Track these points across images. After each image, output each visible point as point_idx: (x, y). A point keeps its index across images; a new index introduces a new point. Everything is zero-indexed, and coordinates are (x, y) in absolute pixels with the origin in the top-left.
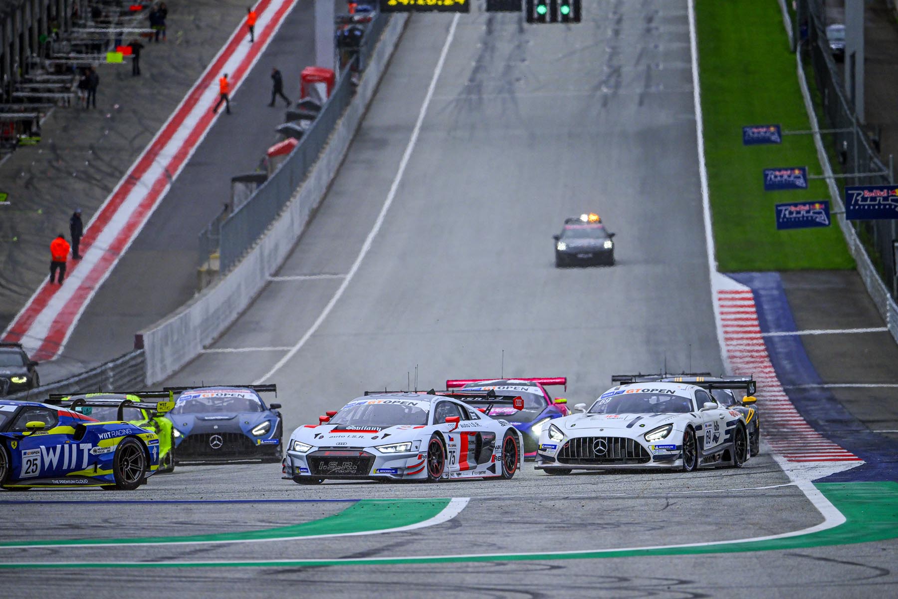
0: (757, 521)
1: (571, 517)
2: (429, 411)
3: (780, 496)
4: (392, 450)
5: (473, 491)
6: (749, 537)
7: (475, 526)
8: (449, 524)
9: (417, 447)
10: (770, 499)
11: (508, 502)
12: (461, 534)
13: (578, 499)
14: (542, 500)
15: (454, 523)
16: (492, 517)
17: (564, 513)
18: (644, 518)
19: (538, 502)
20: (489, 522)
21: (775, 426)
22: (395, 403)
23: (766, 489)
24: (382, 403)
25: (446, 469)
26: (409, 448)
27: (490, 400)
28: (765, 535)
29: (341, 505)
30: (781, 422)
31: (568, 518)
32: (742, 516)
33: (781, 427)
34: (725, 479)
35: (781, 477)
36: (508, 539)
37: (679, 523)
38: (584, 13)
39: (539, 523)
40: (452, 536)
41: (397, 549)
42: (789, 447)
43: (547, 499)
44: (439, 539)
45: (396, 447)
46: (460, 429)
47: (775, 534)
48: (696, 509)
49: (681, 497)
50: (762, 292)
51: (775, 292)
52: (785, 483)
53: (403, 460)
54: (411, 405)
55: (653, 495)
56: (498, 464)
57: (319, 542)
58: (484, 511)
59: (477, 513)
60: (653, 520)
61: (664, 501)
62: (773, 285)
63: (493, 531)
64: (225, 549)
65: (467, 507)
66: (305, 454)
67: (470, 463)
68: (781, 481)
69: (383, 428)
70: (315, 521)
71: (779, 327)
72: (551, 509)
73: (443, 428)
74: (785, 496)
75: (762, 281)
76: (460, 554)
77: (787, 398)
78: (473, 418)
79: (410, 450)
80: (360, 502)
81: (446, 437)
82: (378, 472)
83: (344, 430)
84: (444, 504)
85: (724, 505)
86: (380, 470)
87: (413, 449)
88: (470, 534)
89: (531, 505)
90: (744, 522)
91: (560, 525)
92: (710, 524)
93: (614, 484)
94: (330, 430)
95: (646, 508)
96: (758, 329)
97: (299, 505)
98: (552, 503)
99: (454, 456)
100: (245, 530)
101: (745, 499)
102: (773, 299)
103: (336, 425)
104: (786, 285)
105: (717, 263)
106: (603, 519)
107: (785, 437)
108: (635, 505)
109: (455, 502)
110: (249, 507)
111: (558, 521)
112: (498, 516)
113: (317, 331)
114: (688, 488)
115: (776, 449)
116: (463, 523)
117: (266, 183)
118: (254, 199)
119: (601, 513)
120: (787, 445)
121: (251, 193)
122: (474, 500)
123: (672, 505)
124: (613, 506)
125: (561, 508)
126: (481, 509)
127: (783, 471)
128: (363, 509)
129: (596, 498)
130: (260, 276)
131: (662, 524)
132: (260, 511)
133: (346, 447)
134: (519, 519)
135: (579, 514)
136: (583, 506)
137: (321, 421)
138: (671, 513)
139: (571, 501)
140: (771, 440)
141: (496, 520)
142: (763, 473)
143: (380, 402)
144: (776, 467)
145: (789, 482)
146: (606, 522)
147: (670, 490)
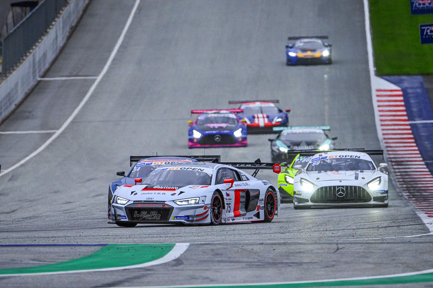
0: (404, 261)
1: (265, 258)
2: (212, 175)
3: (422, 243)
4: (186, 203)
5: (192, 238)
6: (399, 273)
7: (193, 264)
8: (174, 263)
9: (203, 201)
10: (414, 245)
11: (218, 247)
12: (183, 270)
13: (271, 244)
14: (243, 245)
15: (178, 262)
16: (206, 257)
17: (260, 254)
18: (320, 258)
19: (240, 247)
20: (205, 261)
21: (418, 191)
22: (188, 170)
23: (412, 237)
24: (179, 169)
25: (223, 216)
26: (197, 202)
27: (257, 166)
28: (411, 271)
29: (92, 248)
30: (423, 188)
31: (263, 259)
32: (393, 258)
33: (423, 191)
34: (380, 230)
35: (423, 228)
36: (218, 274)
37: (346, 263)
39: (241, 262)
40: (176, 272)
41: (135, 281)
42: (429, 206)
43: (247, 244)
44: (166, 274)
45: (188, 201)
46: (234, 188)
47: (418, 270)
48: (359, 252)
49: (348, 243)
50: (410, 91)
51: (419, 91)
52: (425, 233)
53: (193, 210)
54: (200, 171)
55: (327, 242)
56: (262, 212)
57: (76, 275)
58: (200, 253)
59: (195, 255)
60: (327, 260)
61: (335, 246)
62: (417, 85)
63: (206, 268)
64: (6, 281)
65: (187, 250)
66: (124, 206)
67: (242, 212)
68: (423, 231)
69: (179, 187)
70: (73, 260)
71: (422, 117)
72: (250, 252)
73: (222, 187)
74: (426, 242)
75: (408, 82)
76: (182, 285)
77: (427, 170)
78: (244, 179)
79: (198, 203)
80: (107, 246)
81: (224, 193)
82: (176, 218)
83: (152, 189)
84: (170, 247)
85: (380, 249)
86: (177, 217)
87: (201, 202)
88: (190, 270)
89: (235, 249)
90: (395, 262)
91: (257, 264)
92: (369, 263)
93: (298, 234)
94: (141, 189)
95: (322, 251)
96: (406, 118)
97: (62, 249)
98: (251, 247)
99: (230, 207)
100: (22, 266)
101: (396, 245)
102: (417, 96)
103: (147, 185)
104: (426, 86)
105: (375, 69)
106: (290, 259)
107: (426, 199)
108: (314, 249)
109: (179, 246)
110: (24, 249)
111: (256, 260)
112: (211, 256)
113: (75, 118)
114: (353, 236)
115: (419, 207)
116: (184, 262)
117: (37, 8)
118: (28, 19)
119: (288, 255)
120: (428, 205)
121: (26, 15)
122: (193, 245)
123: (341, 249)
124: (296, 250)
125: (258, 251)
126: (198, 251)
127: (424, 224)
128: (109, 251)
129: (284, 244)
130: (32, 78)
131: (333, 263)
132: (32, 253)
133: (153, 201)
134: (226, 259)
135: (271, 256)
136: (274, 250)
137: (136, 181)
138: (340, 255)
139: (266, 245)
140: (416, 201)
141: (209, 260)
142: (410, 225)
143: (178, 168)
144: (419, 221)
145: (429, 232)
146: (291, 261)
147: (339, 238)
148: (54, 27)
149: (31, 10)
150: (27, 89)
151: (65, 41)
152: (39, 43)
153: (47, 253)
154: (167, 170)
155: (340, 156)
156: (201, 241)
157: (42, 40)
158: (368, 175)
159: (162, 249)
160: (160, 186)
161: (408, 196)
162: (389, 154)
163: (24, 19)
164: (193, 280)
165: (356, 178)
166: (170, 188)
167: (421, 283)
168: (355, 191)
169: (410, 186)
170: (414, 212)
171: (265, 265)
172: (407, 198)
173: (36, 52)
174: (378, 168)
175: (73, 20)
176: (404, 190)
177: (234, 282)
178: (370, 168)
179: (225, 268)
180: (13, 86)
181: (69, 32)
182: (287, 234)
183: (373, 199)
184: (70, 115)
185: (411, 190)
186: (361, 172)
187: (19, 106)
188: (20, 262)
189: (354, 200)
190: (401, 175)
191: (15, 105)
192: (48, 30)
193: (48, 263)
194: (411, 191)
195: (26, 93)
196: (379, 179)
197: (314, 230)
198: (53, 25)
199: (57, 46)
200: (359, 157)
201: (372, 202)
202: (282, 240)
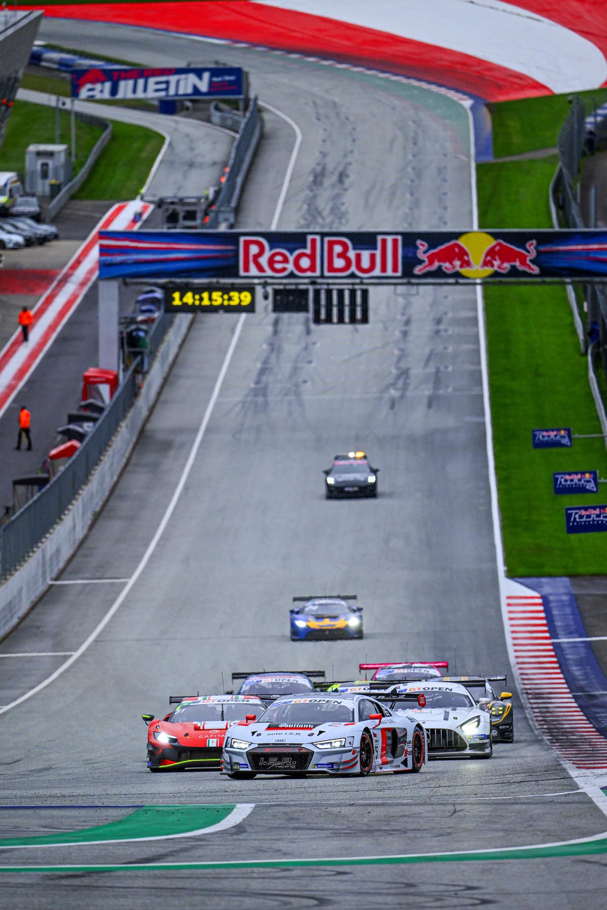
0: (545, 827)
1: (358, 823)
2: (354, 709)
3: (569, 803)
4: (328, 746)
5: (258, 797)
6: (538, 844)
7: (260, 832)
8: (234, 830)
9: (350, 743)
10: (558, 806)
11: (293, 809)
12: (246, 840)
13: (364, 805)
14: (328, 806)
15: (239, 829)
16: (278, 823)
17: (351, 819)
18: (432, 824)
19: (323, 809)
20: (275, 828)
21: (564, 733)
22: (320, 702)
23: (555, 796)
24: (308, 702)
25: (372, 764)
26: (343, 744)
28: (553, 841)
29: (124, 811)
30: (570, 730)
31: (355, 824)
32: (530, 823)
33: (570, 734)
34: (513, 786)
35: (569, 783)
36: (294, 845)
37: (467, 830)
38: (371, 315)
39: (325, 830)
40: (237, 842)
41: (182, 855)
42: (578, 754)
43: (332, 806)
44: (224, 845)
45: (331, 743)
46: (381, 726)
47: (563, 840)
48: (484, 816)
49: (468, 804)
50: (552, 598)
51: (565, 598)
52: (573, 790)
53: (339, 756)
54: (336, 703)
55: (440, 802)
56: (410, 758)
57: (102, 847)
58: (270, 818)
59: (263, 819)
60: (440, 826)
61: (451, 808)
62: (563, 591)
63: (278, 837)
64: (7, 855)
65: (252, 813)
66: (245, 751)
67: (389, 758)
68: (569, 788)
69: (316, 725)
70: (98, 827)
71: (570, 634)
72: (337, 816)
73: (368, 724)
74: (573, 802)
75: (550, 586)
76: (245, 860)
77: (575, 705)
78: (387, 715)
79: (344, 746)
80: (143, 808)
81: (372, 733)
82: (316, 767)
83: (279, 728)
84: (229, 810)
85: (512, 812)
86: (318, 765)
87: (348, 744)
88: (255, 840)
89: (317, 812)
90: (531, 828)
91: (346, 831)
92: (497, 830)
93: (401, 791)
94: (264, 728)
95: (434, 814)
96: (547, 635)
98: (338, 809)
99: (377, 751)
100: (28, 835)
101: (534, 807)
102: (563, 605)
103: (268, 723)
104: (576, 591)
105: (506, 568)
106: (390, 825)
107: (574, 744)
108: (422, 811)
109: (240, 808)
110: (31, 813)
111: (344, 827)
112: (283, 821)
113: (99, 636)
114: (476, 794)
115: (565, 756)
116: (248, 829)
117: (48, 486)
118: (35, 502)
119: (388, 819)
120: (576, 752)
121: (32, 496)
122: (260, 806)
123: (459, 811)
124: (399, 813)
125: (347, 814)
126: (266, 815)
127: (572, 778)
128: (147, 815)
129: (383, 804)
130: (41, 580)
131: (449, 831)
132: (42, 817)
133: (286, 744)
134: (305, 825)
135: (365, 821)
136: (369, 813)
137: (248, 719)
138: (458, 819)
139: (358, 807)
140: (560, 747)
141: (282, 826)
142: (552, 779)
143: (306, 701)
144: (565, 774)
145: (578, 789)
146: (392, 828)
147: (457, 796)
148: (71, 513)
149: (40, 490)
150: (34, 597)
151: (85, 531)
152: (51, 533)
153: (62, 817)
154: (291, 703)
155: (424, 689)
156: (271, 800)
157: (54, 529)
158: (462, 713)
159: (218, 811)
160: (289, 725)
161: (550, 741)
162: (524, 684)
163: (30, 502)
164: (260, 854)
165: (446, 719)
166: (302, 727)
167: (567, 857)
168: (444, 737)
169: (552, 727)
170: (558, 761)
171: (357, 833)
172: (549, 744)
173: (46, 546)
174: (477, 705)
175: (97, 504)
176: (544, 732)
177: (315, 856)
178: (467, 704)
179: (302, 836)
180: (15, 593)
181: (92, 520)
182: (387, 792)
183: (469, 746)
184: (92, 632)
185: (554, 732)
186: (452, 710)
187: (23, 619)
188: (26, 830)
189: (443, 748)
190: (540, 712)
191: (19, 618)
192: (63, 517)
193: (64, 831)
194: (555, 734)
195: (32, 602)
196: (477, 719)
197: (423, 786)
198: (69, 510)
199: (75, 540)
200: (451, 690)
201: (468, 751)
202: (379, 799)
